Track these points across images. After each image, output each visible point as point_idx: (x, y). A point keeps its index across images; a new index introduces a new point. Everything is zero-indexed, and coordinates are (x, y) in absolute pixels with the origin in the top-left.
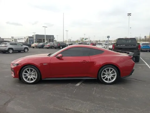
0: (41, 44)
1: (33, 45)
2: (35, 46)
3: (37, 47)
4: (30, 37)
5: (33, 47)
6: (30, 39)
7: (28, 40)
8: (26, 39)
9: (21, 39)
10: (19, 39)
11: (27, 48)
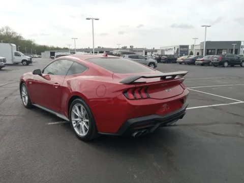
1: (180, 59)
2: (182, 60)
3: (185, 62)
4: (182, 47)
5: (180, 63)
6: (181, 49)
10: (166, 50)
11: (153, 63)
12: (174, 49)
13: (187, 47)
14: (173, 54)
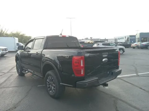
0: (144, 43)
1: (133, 45)
2: (136, 46)
3: (138, 47)
4: (131, 36)
5: (134, 48)
6: (131, 38)
7: (129, 39)
8: (127, 38)
9: (121, 38)
10: (119, 39)
11: (122, 49)
12: (125, 38)
13: (135, 36)
14: (124, 41)
